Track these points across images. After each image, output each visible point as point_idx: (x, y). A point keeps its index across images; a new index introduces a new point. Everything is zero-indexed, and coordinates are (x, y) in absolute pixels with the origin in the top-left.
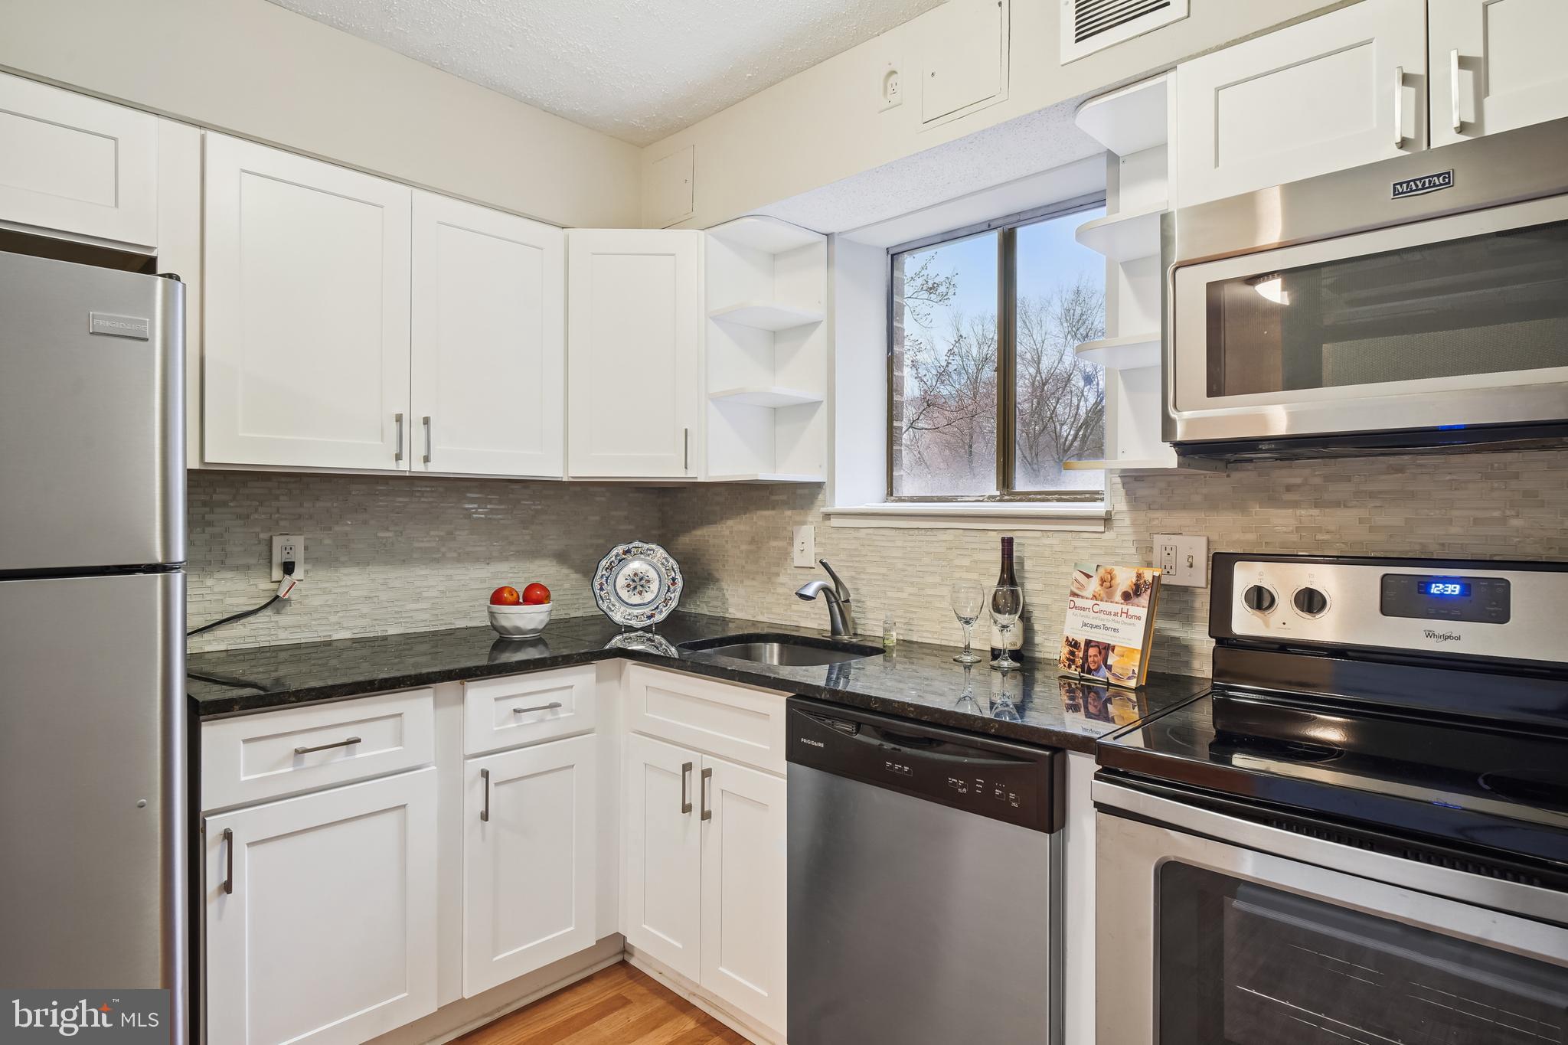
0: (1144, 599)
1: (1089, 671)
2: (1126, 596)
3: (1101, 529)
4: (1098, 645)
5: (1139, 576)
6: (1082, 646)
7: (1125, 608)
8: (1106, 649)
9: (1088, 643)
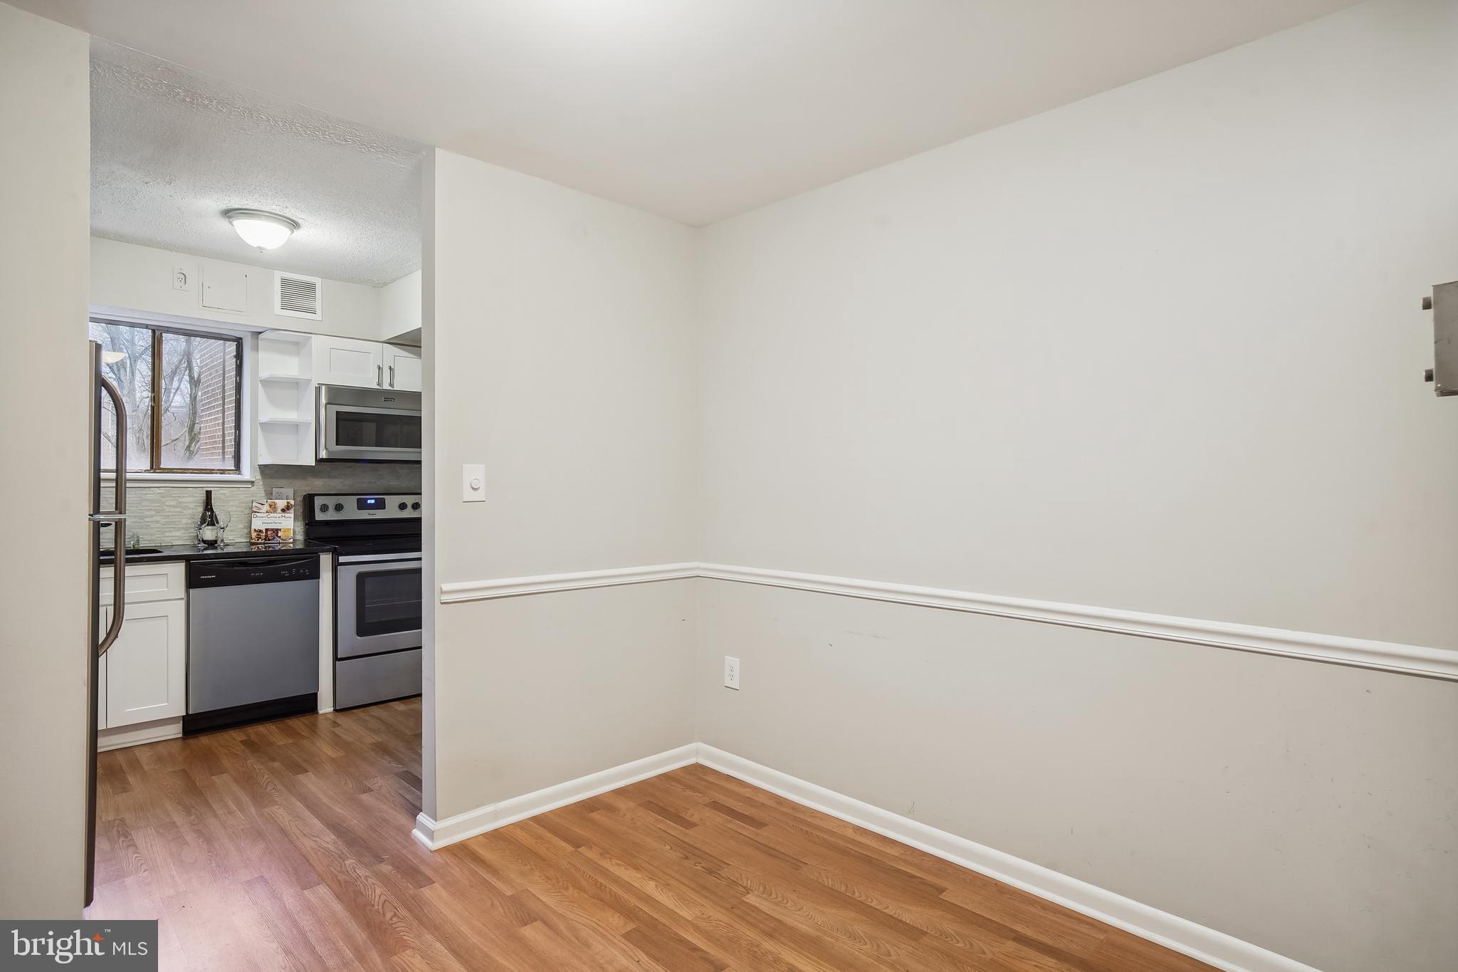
0: (292, 511)
1: (269, 540)
2: (283, 510)
3: (250, 486)
4: (272, 530)
5: (288, 503)
6: (264, 531)
7: (284, 515)
8: (276, 531)
9: (267, 530)
